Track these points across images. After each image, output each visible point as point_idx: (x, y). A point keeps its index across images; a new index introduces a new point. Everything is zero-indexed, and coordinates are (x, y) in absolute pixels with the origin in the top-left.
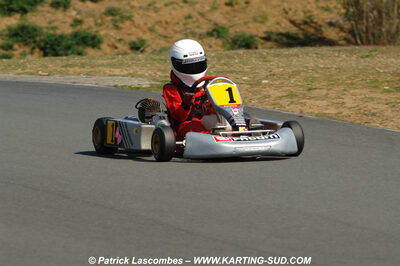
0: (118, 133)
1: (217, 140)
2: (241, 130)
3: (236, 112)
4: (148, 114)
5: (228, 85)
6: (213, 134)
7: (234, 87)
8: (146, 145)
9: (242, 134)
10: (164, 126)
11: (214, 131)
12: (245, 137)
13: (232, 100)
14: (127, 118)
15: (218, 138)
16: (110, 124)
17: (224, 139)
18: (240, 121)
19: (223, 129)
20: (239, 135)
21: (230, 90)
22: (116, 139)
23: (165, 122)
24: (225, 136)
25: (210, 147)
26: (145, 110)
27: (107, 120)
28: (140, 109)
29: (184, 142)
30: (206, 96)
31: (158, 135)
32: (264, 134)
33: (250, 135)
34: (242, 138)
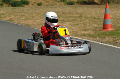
0: (26, 45)
1: (61, 48)
2: (69, 44)
3: (67, 38)
4: (36, 38)
5: (64, 29)
6: (59, 46)
7: (67, 29)
8: (36, 49)
9: (70, 46)
10: (42, 43)
11: (59, 45)
12: (71, 47)
13: (66, 34)
14: (29, 39)
15: (61, 47)
16: (23, 41)
17: (63, 48)
18: (69, 41)
19: (63, 44)
20: (68, 46)
21: (65, 30)
22: (25, 47)
23: (42, 41)
24: (64, 47)
25: (58, 50)
26: (35, 37)
27: (22, 40)
28: (33, 36)
29: (49, 49)
30: (57, 32)
31: (40, 46)
32: (77, 46)
33: (72, 46)
34: (69, 47)
